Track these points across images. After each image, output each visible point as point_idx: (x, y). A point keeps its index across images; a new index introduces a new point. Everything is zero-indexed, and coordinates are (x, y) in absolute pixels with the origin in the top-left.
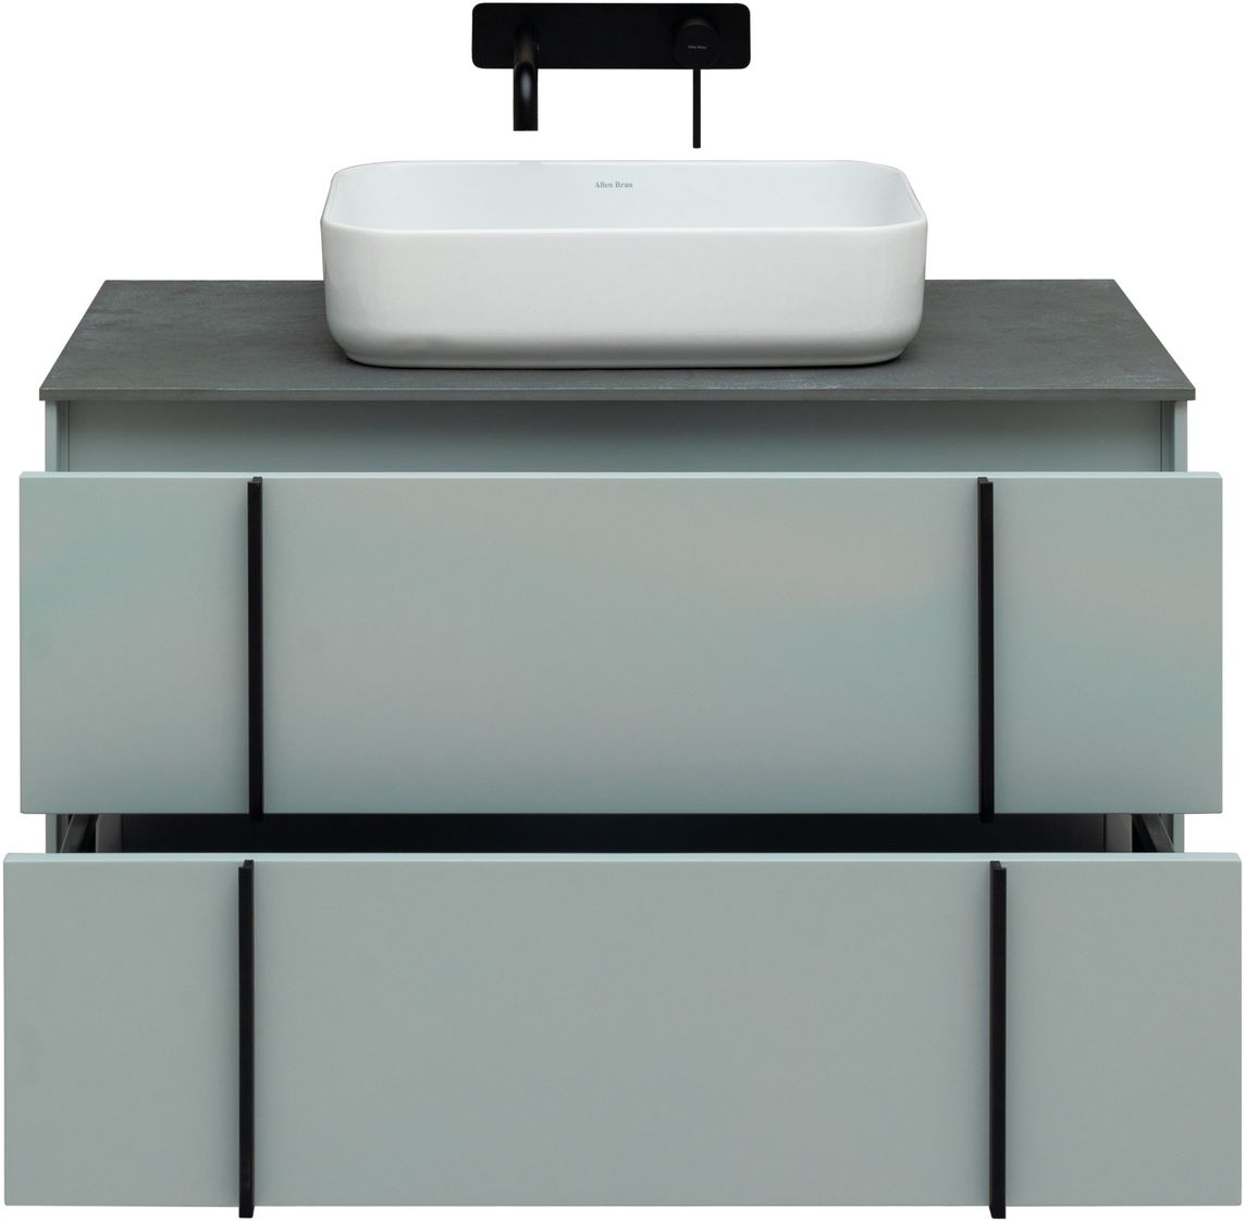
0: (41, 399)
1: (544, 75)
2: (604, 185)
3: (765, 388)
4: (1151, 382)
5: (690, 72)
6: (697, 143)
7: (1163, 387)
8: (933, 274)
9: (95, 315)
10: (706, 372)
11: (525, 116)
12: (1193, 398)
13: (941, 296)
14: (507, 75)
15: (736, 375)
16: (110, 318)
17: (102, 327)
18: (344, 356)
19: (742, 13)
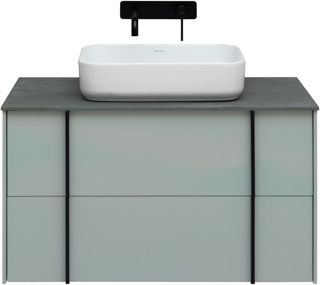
0: (1, 110)
1: (140, 21)
2: (156, 51)
3: (201, 107)
4: (308, 105)
5: (180, 20)
6: (182, 40)
7: (310, 107)
8: (247, 76)
9: (16, 87)
10: (185, 103)
11: (135, 32)
12: (319, 110)
13: (249, 82)
14: (129, 21)
15: (193, 104)
16: (20, 88)
17: (18, 90)
18: (85, 98)
19: (194, 4)
